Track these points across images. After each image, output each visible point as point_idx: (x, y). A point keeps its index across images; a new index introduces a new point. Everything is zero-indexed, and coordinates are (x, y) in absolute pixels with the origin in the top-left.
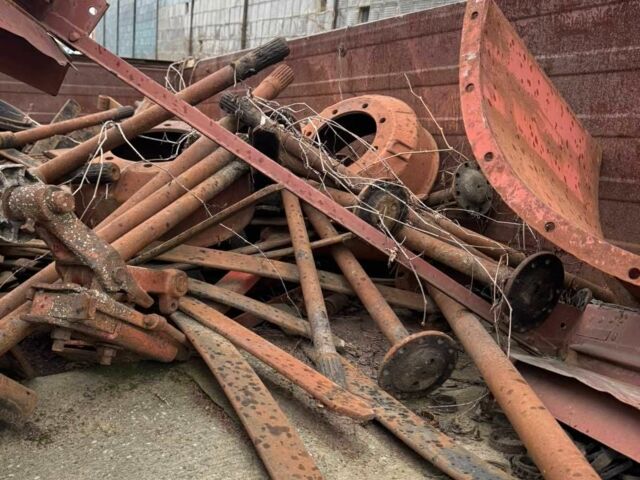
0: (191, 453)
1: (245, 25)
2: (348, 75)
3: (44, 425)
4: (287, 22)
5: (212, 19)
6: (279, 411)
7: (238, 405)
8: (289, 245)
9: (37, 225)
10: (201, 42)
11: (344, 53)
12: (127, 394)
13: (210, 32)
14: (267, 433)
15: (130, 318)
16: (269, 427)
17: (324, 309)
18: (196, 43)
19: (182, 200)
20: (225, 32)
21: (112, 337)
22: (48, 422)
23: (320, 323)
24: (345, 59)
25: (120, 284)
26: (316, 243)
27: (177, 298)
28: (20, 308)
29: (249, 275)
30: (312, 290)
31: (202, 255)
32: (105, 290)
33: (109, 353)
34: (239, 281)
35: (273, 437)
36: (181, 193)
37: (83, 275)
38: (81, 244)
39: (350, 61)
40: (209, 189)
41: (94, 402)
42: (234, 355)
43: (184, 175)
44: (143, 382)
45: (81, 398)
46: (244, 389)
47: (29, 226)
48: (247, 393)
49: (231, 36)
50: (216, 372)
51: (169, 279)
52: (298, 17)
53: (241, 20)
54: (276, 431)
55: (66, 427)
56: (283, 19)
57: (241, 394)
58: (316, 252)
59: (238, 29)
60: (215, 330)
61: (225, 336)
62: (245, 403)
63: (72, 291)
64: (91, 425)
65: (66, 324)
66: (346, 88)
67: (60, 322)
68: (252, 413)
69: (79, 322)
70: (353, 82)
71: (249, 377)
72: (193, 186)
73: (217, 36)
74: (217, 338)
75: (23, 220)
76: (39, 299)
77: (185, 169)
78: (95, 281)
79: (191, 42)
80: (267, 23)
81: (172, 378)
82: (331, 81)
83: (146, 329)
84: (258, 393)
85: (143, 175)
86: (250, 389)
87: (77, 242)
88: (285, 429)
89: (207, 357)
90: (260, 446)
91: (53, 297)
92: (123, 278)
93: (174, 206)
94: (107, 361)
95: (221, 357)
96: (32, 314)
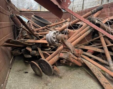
0: (89, 85)
1: (83, 4)
2: (110, 12)
3: (60, 75)
4: (92, 3)
5: (77, 4)
6: (106, 79)
7: (97, 77)
8: (102, 45)
9: (61, 41)
10: (75, 8)
11: (110, 8)
12: (73, 71)
13: (76, 6)
14: (105, 83)
15: (75, 58)
16: (105, 82)
17: (111, 59)
18: (74, 8)
19: (81, 37)
20: (79, 6)
21: (72, 61)
22: (61, 75)
23: (111, 62)
24: (110, 9)
25: (74, 52)
26: (108, 45)
27: (81, 55)
28: (57, 55)
29: (92, 51)
30: (108, 55)
31: (84, 47)
32: (72, 53)
33: (71, 64)
34: (91, 52)
35: (106, 85)
36: (81, 35)
37: (68, 50)
38: (68, 45)
39: (111, 9)
40: (86, 35)
41: (68, 72)
42: (94, 67)
43: (81, 32)
44: (76, 69)
45: (65, 71)
46: (98, 74)
47: (60, 41)
48: (99, 75)
49: (80, 6)
50: (91, 70)
51: (80, 51)
52: (94, 2)
53: (83, 3)
54: (106, 83)
55: (64, 76)
56: (91, 2)
57: (98, 75)
58: (108, 47)
59: (82, 5)
60: (89, 61)
61: (91, 63)
62: (99, 77)
63: (67, 53)
64: (68, 76)
65: (66, 58)
66: (110, 14)
67: (65, 58)
68: (100, 79)
69: (68, 58)
70: (111, 13)
71: (98, 71)
72: (83, 34)
73: (78, 7)
74: (90, 63)
75: (59, 40)
76: (61, 54)
77: (81, 31)
78: (70, 51)
79: (73, 8)
80: (87, 4)
81: (81, 69)
82: (106, 13)
83: (77, 60)
84: (101, 75)
85: (73, 32)
86: (99, 74)
87: (68, 44)
88: (108, 83)
89: (89, 66)
90: (104, 86)
91: (63, 53)
92: (74, 51)
93: (80, 38)
94: (71, 65)
95: (92, 67)
96: (60, 56)
